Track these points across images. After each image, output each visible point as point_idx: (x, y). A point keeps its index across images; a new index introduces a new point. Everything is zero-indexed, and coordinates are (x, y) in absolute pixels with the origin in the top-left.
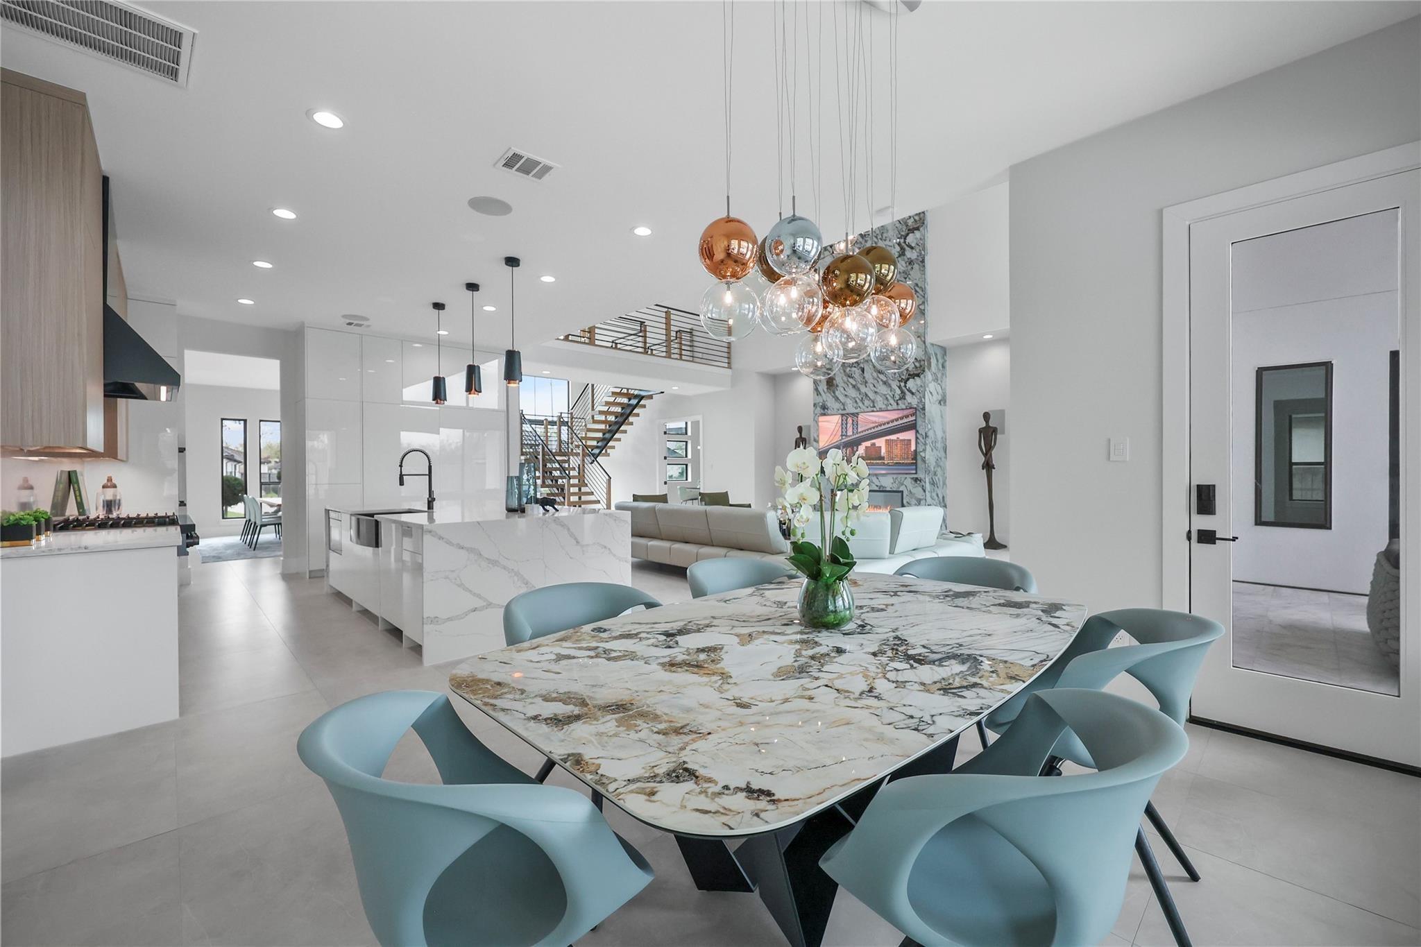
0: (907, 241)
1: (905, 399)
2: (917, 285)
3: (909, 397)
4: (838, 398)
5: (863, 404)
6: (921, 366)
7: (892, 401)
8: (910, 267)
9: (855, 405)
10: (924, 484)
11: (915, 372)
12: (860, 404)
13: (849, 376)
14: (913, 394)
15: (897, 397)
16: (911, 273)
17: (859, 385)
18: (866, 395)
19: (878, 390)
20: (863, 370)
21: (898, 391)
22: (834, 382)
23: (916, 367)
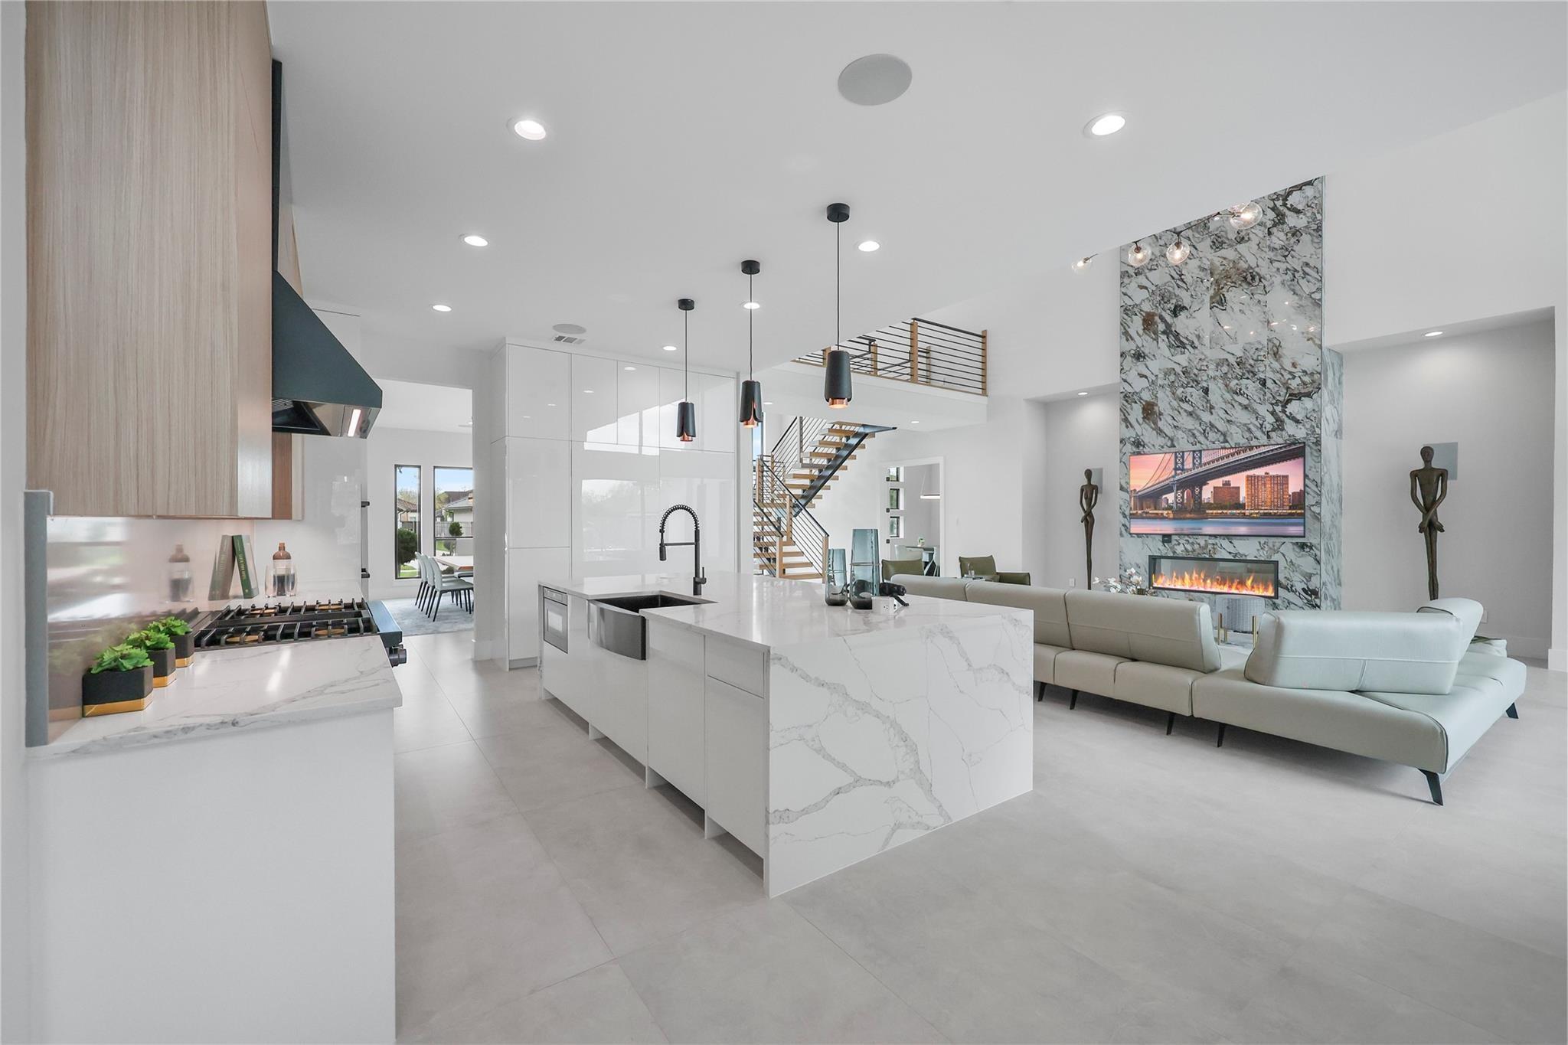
0: (1289, 204)
1: (1283, 429)
2: (1307, 264)
3: (1290, 428)
4: (1161, 431)
5: (1207, 438)
6: (1313, 381)
7: (1258, 434)
8: (1293, 240)
9: (1192, 440)
10: (1318, 553)
11: (1303, 391)
12: (1201, 439)
13: (1182, 400)
14: (1297, 422)
15: (1269, 427)
16: (1295, 248)
17: (1199, 412)
18: (1212, 426)
19: (1233, 419)
20: (1206, 391)
21: (1270, 419)
22: (1156, 408)
23: (1304, 383)
